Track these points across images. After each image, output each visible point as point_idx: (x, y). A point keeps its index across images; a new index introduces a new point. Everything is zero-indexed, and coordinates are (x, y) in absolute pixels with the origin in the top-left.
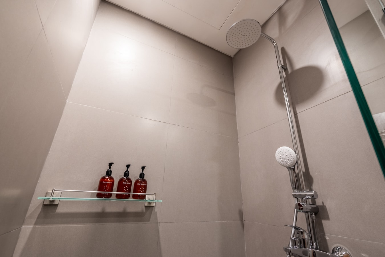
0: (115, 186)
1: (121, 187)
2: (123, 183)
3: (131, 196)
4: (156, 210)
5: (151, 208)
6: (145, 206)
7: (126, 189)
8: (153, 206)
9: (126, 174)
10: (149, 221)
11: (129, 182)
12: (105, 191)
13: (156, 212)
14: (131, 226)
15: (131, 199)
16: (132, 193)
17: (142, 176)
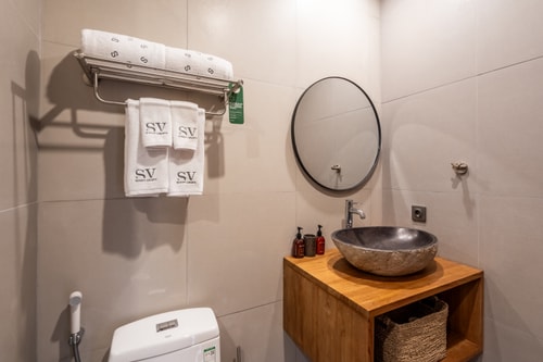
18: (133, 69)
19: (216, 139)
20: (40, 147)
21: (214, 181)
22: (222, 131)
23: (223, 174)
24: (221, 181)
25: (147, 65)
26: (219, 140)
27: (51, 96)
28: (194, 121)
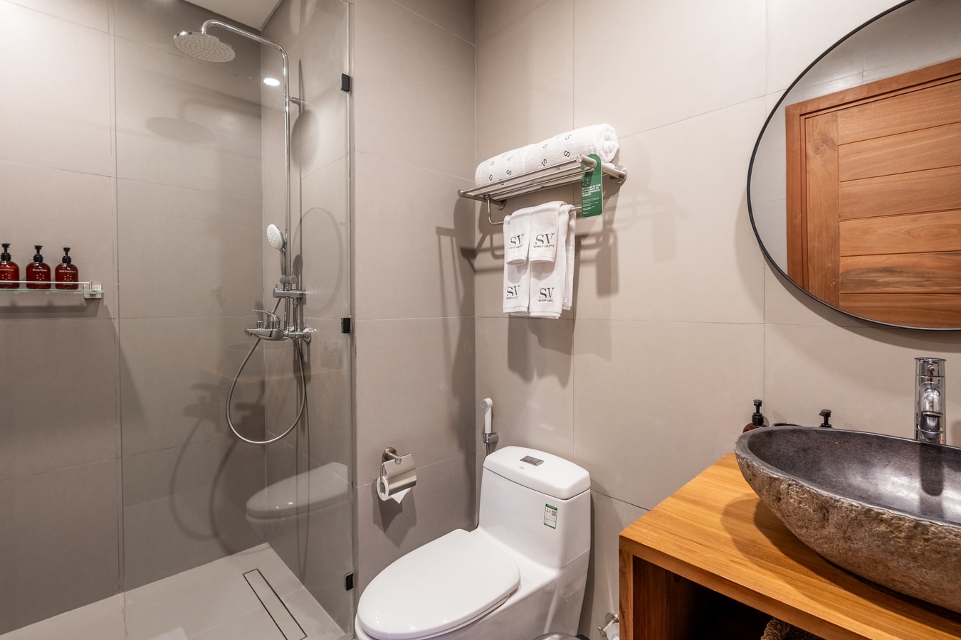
0: (23, 273)
1: (31, 274)
2: (34, 270)
3: (53, 286)
4: (105, 303)
5: (96, 301)
6: (86, 299)
7: (39, 277)
8: (100, 299)
9: (38, 258)
10: (95, 316)
11: (44, 269)
12: (4, 280)
13: (106, 306)
14: (66, 322)
15: (54, 290)
16: (53, 282)
17: (67, 260)
18: (506, 184)
19: (606, 239)
20: (475, 271)
21: (604, 301)
22: (615, 226)
23: (616, 290)
24: (614, 300)
25: (512, 176)
26: (611, 240)
27: (482, 229)
28: (552, 224)
